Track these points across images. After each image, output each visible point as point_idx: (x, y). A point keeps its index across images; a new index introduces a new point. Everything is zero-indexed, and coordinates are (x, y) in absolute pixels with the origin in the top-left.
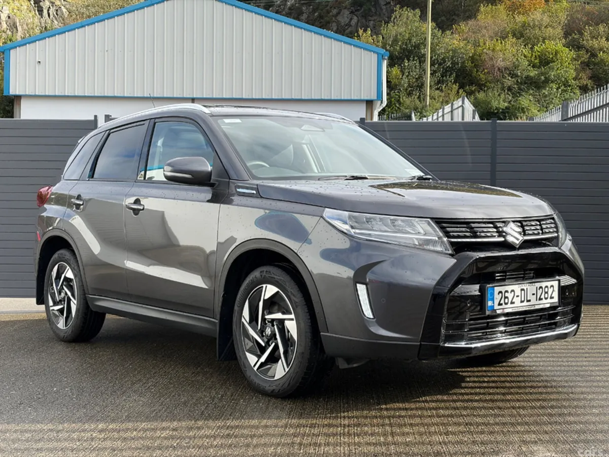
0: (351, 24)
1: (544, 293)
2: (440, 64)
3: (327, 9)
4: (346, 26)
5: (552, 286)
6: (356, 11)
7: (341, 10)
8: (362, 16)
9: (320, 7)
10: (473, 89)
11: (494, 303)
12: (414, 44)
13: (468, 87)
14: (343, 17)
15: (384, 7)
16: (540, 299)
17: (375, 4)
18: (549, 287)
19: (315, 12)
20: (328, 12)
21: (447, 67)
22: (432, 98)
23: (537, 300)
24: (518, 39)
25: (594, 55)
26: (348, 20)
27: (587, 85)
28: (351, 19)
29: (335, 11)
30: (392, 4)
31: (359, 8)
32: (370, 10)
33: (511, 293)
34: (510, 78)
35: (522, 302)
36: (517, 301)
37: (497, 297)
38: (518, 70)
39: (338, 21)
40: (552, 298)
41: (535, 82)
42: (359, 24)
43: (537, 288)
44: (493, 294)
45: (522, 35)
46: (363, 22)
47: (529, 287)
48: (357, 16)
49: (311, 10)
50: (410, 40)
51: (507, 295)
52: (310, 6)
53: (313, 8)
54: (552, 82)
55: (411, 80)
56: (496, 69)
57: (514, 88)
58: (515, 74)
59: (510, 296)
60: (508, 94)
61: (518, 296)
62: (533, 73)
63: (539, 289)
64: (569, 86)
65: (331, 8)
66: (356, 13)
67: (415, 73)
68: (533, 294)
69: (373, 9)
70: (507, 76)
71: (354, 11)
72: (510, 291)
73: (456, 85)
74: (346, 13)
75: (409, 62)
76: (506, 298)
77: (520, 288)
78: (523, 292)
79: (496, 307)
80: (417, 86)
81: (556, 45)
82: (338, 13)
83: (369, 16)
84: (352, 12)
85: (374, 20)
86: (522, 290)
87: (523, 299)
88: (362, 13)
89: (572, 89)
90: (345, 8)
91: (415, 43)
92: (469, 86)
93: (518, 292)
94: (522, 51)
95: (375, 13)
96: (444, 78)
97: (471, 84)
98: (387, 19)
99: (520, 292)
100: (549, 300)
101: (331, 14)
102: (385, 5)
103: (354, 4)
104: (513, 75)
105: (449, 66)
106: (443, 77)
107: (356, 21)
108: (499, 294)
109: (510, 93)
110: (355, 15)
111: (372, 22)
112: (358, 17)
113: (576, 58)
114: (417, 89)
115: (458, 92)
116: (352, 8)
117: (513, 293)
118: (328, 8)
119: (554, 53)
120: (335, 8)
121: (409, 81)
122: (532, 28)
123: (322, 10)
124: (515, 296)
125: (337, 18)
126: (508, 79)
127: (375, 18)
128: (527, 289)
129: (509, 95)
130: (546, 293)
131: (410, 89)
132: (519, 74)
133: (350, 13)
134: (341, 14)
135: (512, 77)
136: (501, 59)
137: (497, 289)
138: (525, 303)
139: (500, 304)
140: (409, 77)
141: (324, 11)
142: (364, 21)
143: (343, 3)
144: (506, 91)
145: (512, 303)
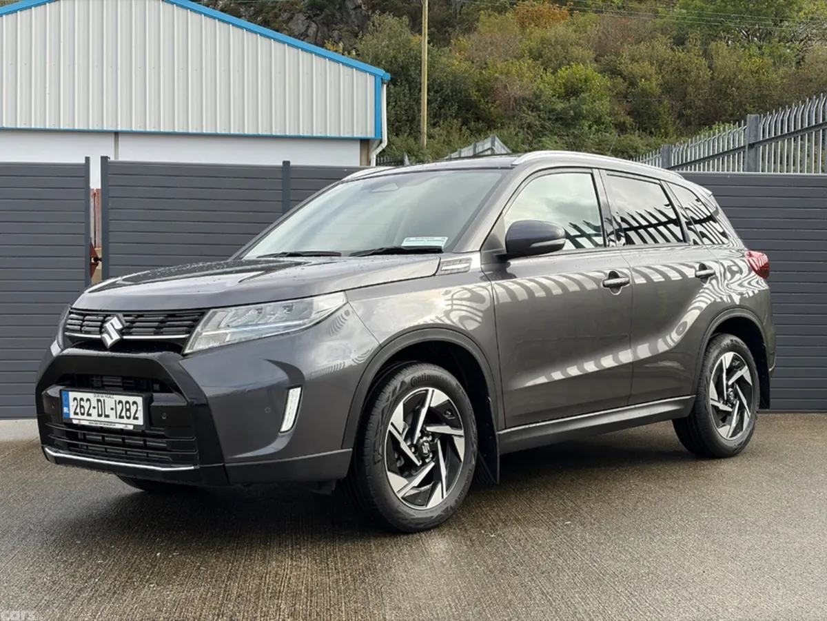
0: (309, 33)
2: (436, 92)
3: (274, 11)
4: (301, 35)
5: (135, 403)
6: (314, 16)
7: (293, 14)
8: (324, 23)
9: (265, 9)
10: (480, 125)
11: (69, 410)
12: (401, 64)
13: (473, 123)
14: (297, 24)
15: (352, 12)
17: (340, 8)
18: (131, 403)
19: (257, 17)
20: (276, 16)
21: (446, 96)
22: (430, 137)
24: (535, 59)
25: (633, 84)
26: (305, 28)
27: (624, 123)
28: (308, 27)
29: (285, 16)
30: (363, 7)
31: (318, 12)
32: (333, 15)
33: (87, 402)
34: (530, 112)
37: (73, 405)
38: (540, 101)
39: (291, 29)
41: (561, 119)
42: (319, 33)
43: (116, 401)
45: (541, 56)
46: (324, 32)
47: (106, 399)
48: (316, 23)
49: (251, 13)
50: (395, 58)
51: (82, 403)
52: (251, 7)
53: (254, 10)
54: (584, 118)
55: (398, 112)
56: (513, 99)
57: (536, 125)
58: (536, 107)
59: (86, 405)
60: (528, 133)
61: (94, 408)
62: (560, 106)
63: (118, 403)
64: (603, 124)
65: (280, 10)
66: (314, 19)
67: (404, 103)
69: (337, 14)
70: (526, 109)
71: (312, 16)
72: (85, 400)
73: (457, 120)
74: (302, 17)
75: (395, 87)
76: (82, 407)
77: (96, 398)
78: (100, 403)
79: (72, 416)
80: (408, 121)
81: (585, 70)
82: (290, 19)
83: (333, 23)
84: (309, 18)
85: (340, 30)
86: (98, 400)
87: (100, 412)
88: (322, 19)
89: (606, 127)
90: (300, 12)
91: (402, 62)
92: (474, 121)
93: (94, 403)
94: (541, 76)
95: (341, 19)
96: (442, 110)
97: (478, 119)
98: (357, 28)
99: (97, 403)
101: (280, 19)
102: (355, 9)
103: (312, 6)
104: (534, 108)
105: (448, 94)
106: (440, 108)
107: (315, 29)
108: (74, 401)
109: (529, 132)
110: (313, 21)
111: (337, 32)
112: (317, 25)
113: (611, 87)
114: (407, 124)
115: (461, 130)
116: (309, 12)
118: (276, 10)
119: (583, 80)
120: (285, 11)
121: (396, 114)
122: (552, 46)
123: (267, 13)
124: (92, 408)
125: (289, 24)
126: (528, 114)
127: (342, 26)
128: (104, 400)
129: (530, 135)
131: (397, 124)
132: (542, 107)
133: (307, 19)
134: (295, 18)
135: (532, 111)
136: (518, 86)
139: (75, 413)
140: (396, 109)
141: (271, 15)
142: (326, 30)
143: (297, 5)
144: (526, 129)
145: (88, 413)
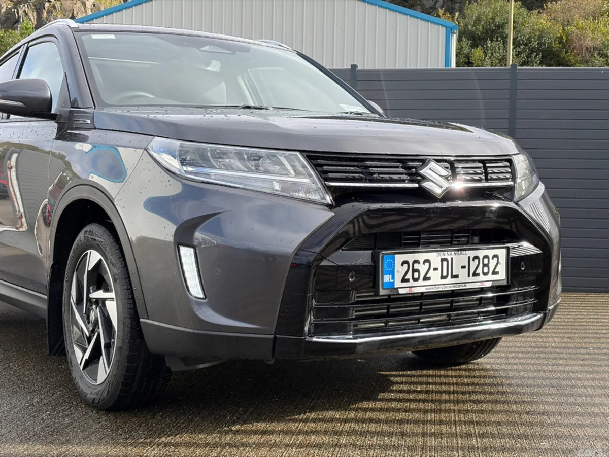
0: (436, 6)
1: (481, 265)
2: (526, 45)
4: (431, 9)
5: (495, 256)
11: (393, 278)
12: (497, 24)
16: (475, 274)
18: (491, 258)
21: (533, 48)
23: (469, 276)
26: (434, 2)
33: (424, 263)
34: (599, 59)
35: (443, 277)
36: (435, 277)
37: (400, 271)
38: (607, 50)
39: (423, 4)
40: (494, 273)
43: (469, 257)
44: (392, 265)
46: (448, 4)
47: (454, 257)
50: (493, 19)
51: (416, 266)
56: (585, 48)
59: (423, 269)
61: (435, 269)
63: (473, 260)
68: (463, 267)
70: (596, 56)
72: (422, 262)
75: (492, 42)
76: (414, 271)
77: (439, 258)
78: (445, 263)
79: (398, 284)
86: (443, 260)
87: (445, 274)
91: (499, 22)
93: (436, 263)
96: (530, 59)
99: (440, 263)
100: (490, 277)
105: (535, 46)
107: (441, 3)
108: (402, 265)
111: (458, 4)
117: (427, 264)
124: (432, 269)
128: (452, 259)
130: (487, 265)
136: (590, 38)
137: (399, 258)
138: (449, 280)
139: (404, 280)
140: (492, 58)
145: (425, 279)
